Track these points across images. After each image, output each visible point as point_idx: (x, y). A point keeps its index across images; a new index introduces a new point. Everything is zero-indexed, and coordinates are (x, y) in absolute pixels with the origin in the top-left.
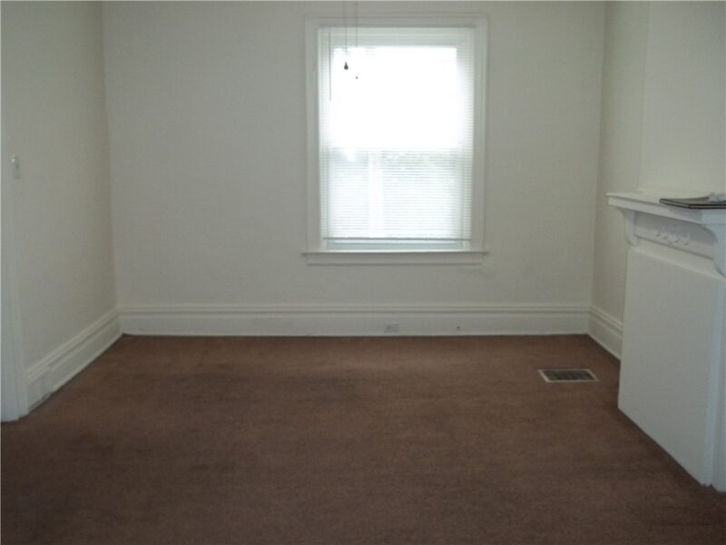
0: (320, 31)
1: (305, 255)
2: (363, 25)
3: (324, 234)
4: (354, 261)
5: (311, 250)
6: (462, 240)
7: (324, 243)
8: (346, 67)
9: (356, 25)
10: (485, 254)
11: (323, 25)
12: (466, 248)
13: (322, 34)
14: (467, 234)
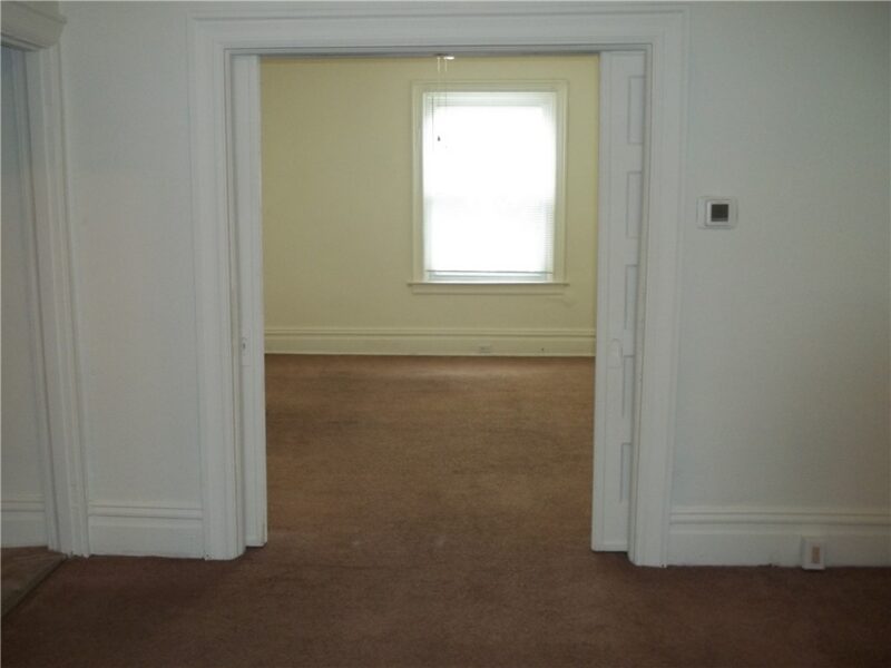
0: (424, 95)
1: (410, 285)
2: (450, 91)
3: (427, 267)
4: (451, 291)
5: (416, 281)
6: (546, 273)
7: (427, 275)
8: (439, 139)
9: (445, 91)
10: (566, 285)
11: (428, 90)
12: (549, 280)
13: (427, 97)
14: (551, 269)
